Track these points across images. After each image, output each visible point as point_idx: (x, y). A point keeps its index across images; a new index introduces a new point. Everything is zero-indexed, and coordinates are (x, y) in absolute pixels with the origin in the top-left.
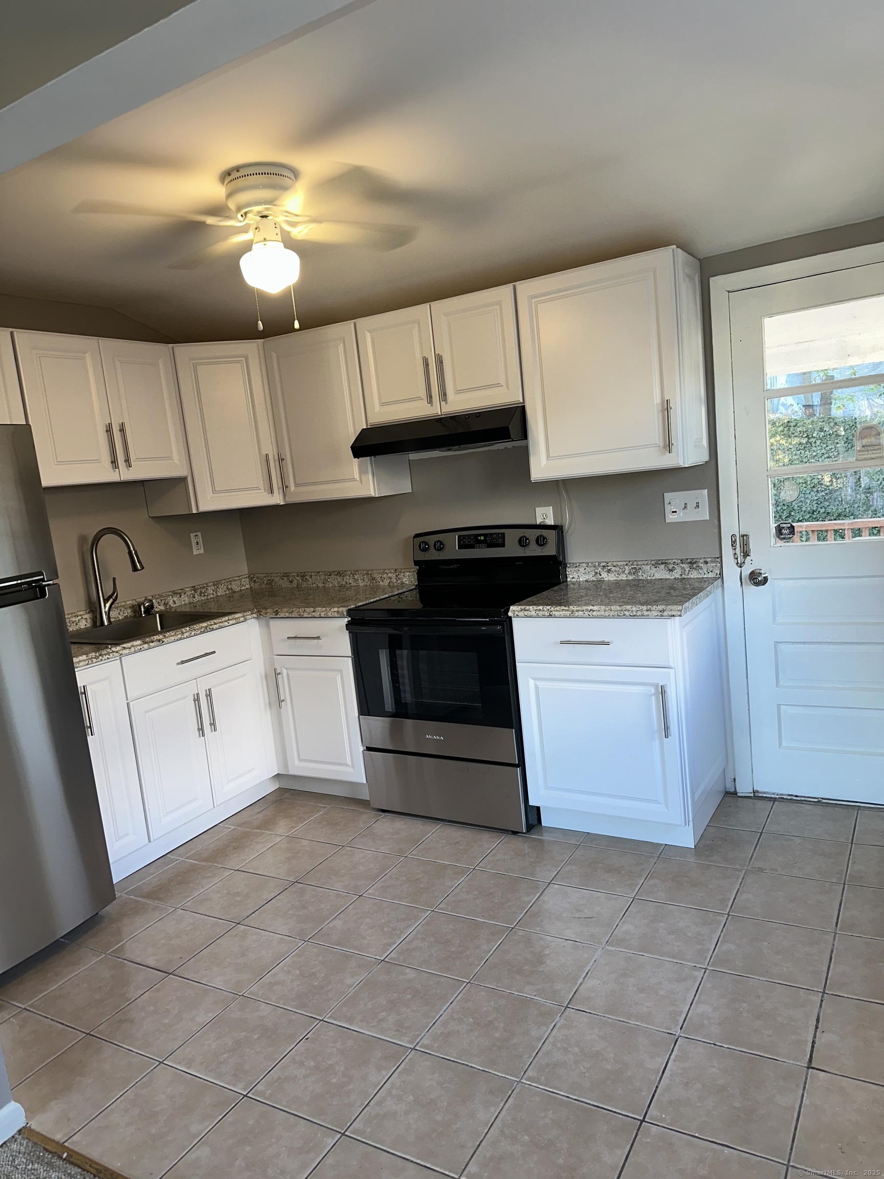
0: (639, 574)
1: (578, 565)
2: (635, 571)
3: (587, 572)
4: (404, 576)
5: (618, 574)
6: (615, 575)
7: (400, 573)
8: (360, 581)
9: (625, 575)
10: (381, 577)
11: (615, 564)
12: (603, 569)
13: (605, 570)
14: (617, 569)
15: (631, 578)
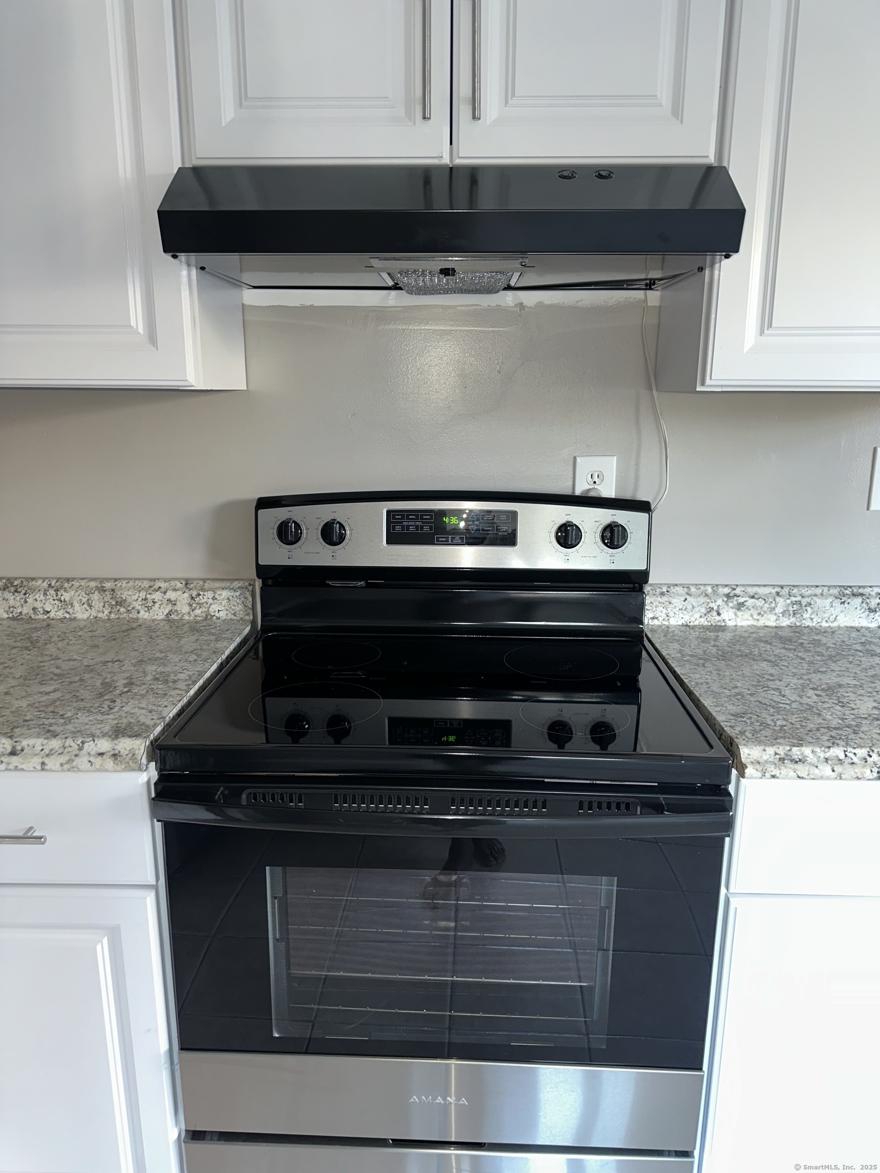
0: (805, 616)
1: (664, 590)
2: (799, 608)
3: (690, 607)
4: (214, 598)
5: (759, 614)
6: (752, 616)
7: (203, 590)
8: (77, 605)
9: (775, 617)
10: (146, 599)
11: (751, 590)
12: (726, 602)
13: (731, 605)
14: (760, 603)
15: (785, 622)
